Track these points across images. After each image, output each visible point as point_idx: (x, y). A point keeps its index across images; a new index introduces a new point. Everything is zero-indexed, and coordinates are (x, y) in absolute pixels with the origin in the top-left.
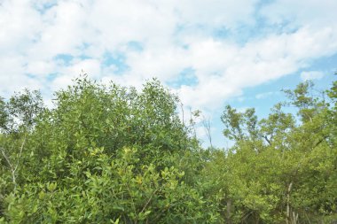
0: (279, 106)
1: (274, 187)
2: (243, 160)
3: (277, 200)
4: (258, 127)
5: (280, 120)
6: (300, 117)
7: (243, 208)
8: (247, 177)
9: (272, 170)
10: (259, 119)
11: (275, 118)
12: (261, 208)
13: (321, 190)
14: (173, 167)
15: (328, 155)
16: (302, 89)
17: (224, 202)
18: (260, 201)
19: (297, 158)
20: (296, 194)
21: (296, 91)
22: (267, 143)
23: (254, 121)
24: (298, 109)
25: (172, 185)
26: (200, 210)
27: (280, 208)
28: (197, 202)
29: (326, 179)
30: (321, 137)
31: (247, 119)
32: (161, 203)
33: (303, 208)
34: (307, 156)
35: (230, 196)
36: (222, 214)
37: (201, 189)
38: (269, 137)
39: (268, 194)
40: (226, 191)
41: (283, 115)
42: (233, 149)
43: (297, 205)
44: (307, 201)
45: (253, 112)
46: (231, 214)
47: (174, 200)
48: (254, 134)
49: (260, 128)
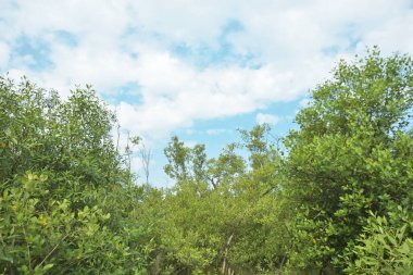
0: (232, 147)
1: (213, 239)
2: (184, 204)
3: (215, 254)
4: (205, 168)
5: (230, 162)
6: (251, 162)
7: (174, 262)
8: (184, 225)
9: (214, 220)
10: (208, 159)
11: (224, 160)
12: (196, 263)
13: (260, 245)
14: (95, 207)
15: (274, 207)
16: (258, 132)
17: (153, 255)
18: (196, 255)
19: (242, 207)
20: (235, 248)
21: (252, 133)
22: (212, 187)
23: (202, 159)
24: (250, 154)
25: (91, 230)
26: (122, 264)
27: (216, 264)
28: (120, 254)
29: (267, 232)
30: (269, 187)
31: (195, 156)
32: (71, 253)
33: (239, 264)
34: (252, 206)
35: (162, 246)
36: (149, 268)
37: (128, 237)
38: (215, 180)
39: (205, 246)
40: (158, 241)
41: (235, 157)
42: (174, 190)
43: (233, 261)
44: (246, 257)
45: (202, 149)
46: (159, 270)
47: (90, 250)
48: (200, 175)
49: (206, 169)
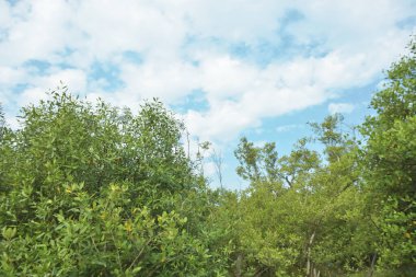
0: (303, 142)
1: (293, 238)
2: (259, 205)
3: (297, 254)
4: (278, 166)
5: (303, 158)
6: (327, 156)
7: (256, 263)
8: (262, 226)
9: (292, 218)
10: (279, 157)
11: (298, 156)
12: (278, 264)
13: (346, 243)
14: (173, 212)
15: (357, 201)
16: (330, 123)
17: (233, 256)
18: (277, 255)
19: (321, 203)
20: (319, 247)
21: (323, 125)
22: (287, 185)
23: (273, 158)
24: (324, 147)
25: (171, 234)
26: (204, 267)
27: (300, 264)
28: (201, 256)
29: (353, 230)
30: (349, 180)
31: (266, 156)
32: (155, 256)
33: (325, 264)
34: (333, 202)
35: (242, 248)
36: (230, 270)
37: (207, 240)
38: (290, 178)
39: (286, 246)
40: (236, 243)
41: (308, 153)
42: (247, 191)
43: (318, 260)
44: (331, 256)
45: (273, 147)
46: (241, 271)
47: (172, 253)
48: (273, 174)
49: (280, 167)
